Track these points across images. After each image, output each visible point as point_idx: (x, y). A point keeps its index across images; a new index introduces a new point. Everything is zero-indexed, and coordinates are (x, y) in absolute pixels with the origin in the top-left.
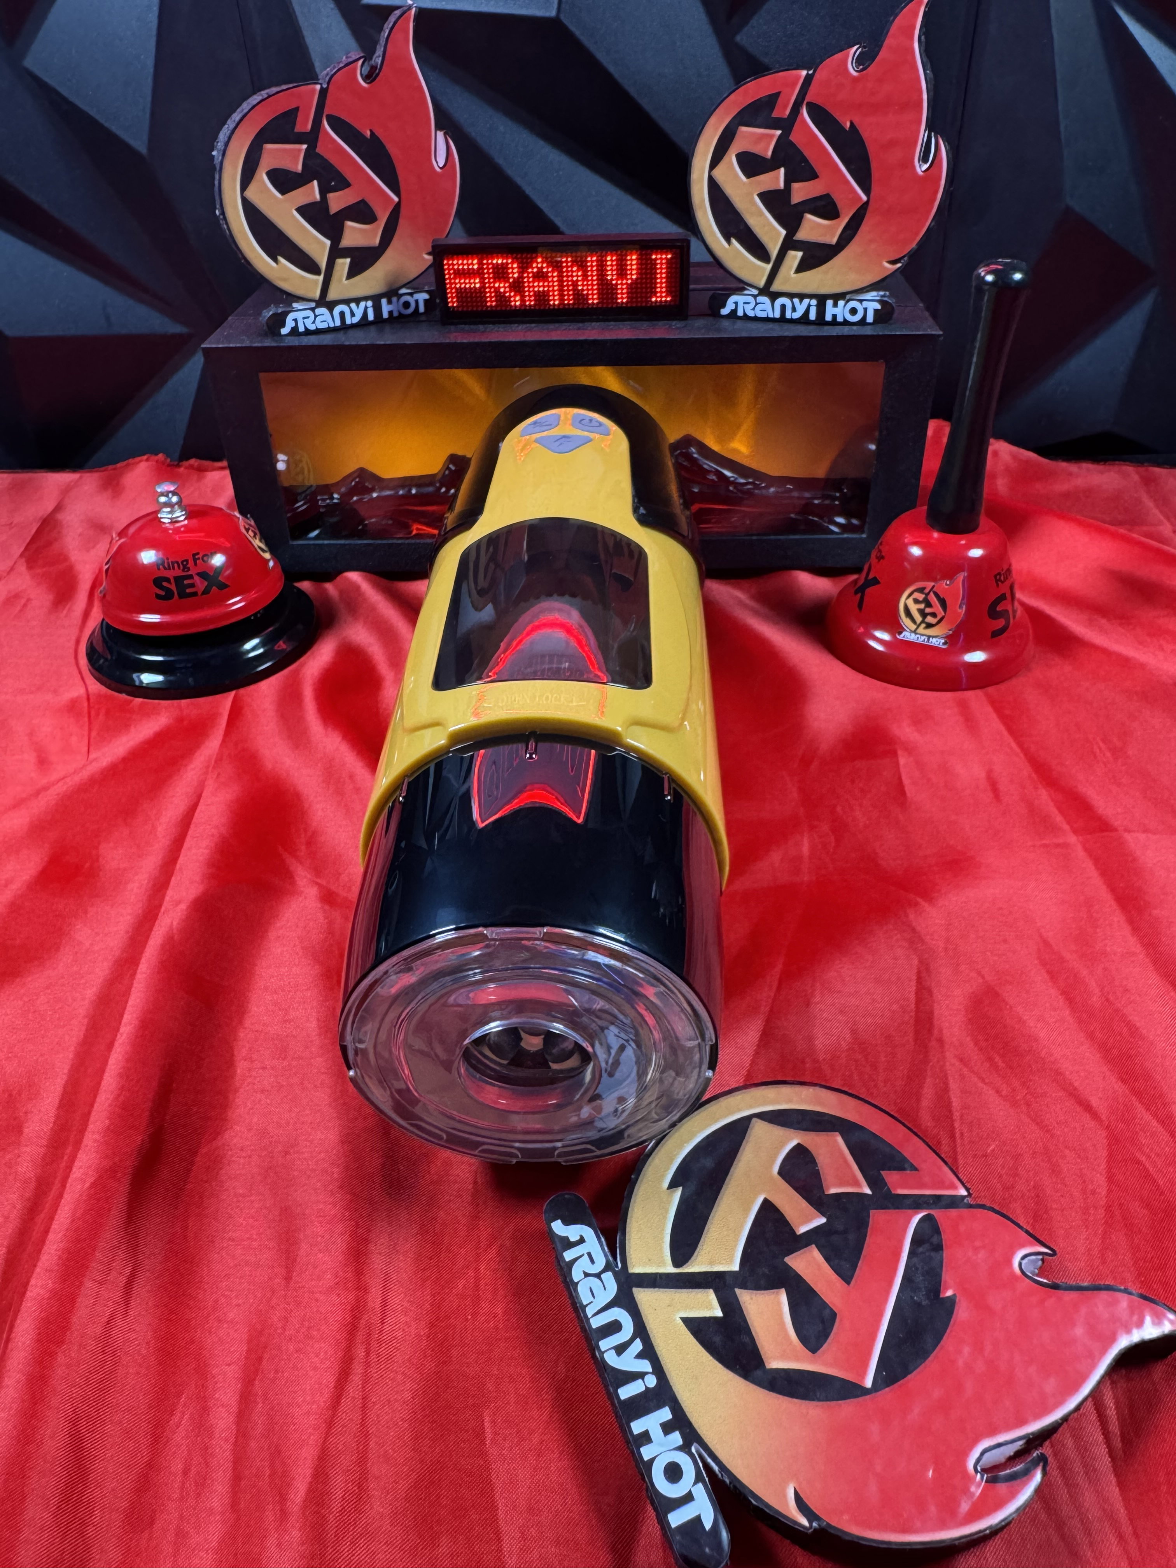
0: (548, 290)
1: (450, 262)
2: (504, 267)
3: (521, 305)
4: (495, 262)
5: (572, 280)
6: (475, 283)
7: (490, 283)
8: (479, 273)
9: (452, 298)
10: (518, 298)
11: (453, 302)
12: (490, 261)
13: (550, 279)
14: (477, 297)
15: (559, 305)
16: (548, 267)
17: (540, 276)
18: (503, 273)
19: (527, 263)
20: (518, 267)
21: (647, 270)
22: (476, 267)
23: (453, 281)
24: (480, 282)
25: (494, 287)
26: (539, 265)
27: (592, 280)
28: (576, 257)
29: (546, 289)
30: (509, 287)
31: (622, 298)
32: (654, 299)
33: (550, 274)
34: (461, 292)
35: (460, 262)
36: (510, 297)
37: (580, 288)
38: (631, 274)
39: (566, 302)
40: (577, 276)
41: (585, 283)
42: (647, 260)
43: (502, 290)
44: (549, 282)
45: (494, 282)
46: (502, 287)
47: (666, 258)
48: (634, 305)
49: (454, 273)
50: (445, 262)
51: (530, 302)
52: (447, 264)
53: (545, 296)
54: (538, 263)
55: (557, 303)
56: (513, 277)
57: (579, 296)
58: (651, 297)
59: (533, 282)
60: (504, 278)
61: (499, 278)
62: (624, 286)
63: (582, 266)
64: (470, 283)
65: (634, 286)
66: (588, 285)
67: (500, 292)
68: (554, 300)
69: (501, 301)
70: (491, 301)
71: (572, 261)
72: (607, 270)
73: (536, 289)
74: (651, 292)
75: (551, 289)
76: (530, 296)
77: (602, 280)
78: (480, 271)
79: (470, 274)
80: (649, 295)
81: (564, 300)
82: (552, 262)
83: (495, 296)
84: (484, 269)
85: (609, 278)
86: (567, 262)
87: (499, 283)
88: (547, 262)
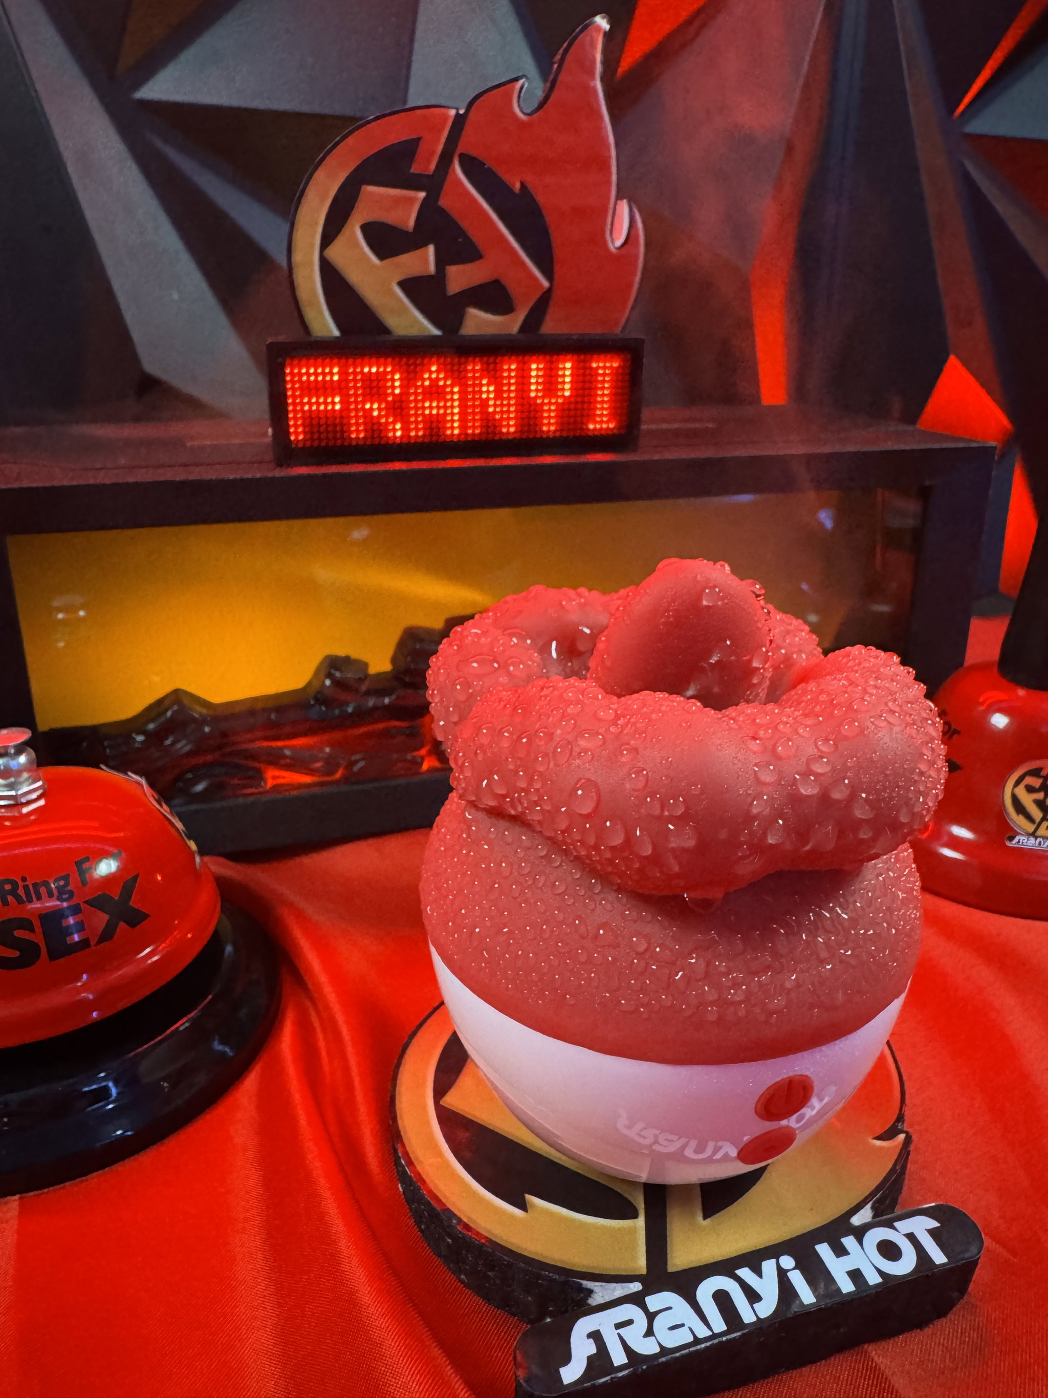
0: (445, 414)
1: (296, 371)
2: (380, 378)
3: (402, 437)
4: (366, 370)
5: (480, 398)
6: (333, 403)
7: (356, 402)
8: (340, 388)
9: (296, 426)
10: (398, 426)
11: (297, 434)
12: (358, 370)
13: (449, 397)
14: (335, 426)
15: (459, 435)
16: (445, 379)
17: (435, 392)
18: (378, 388)
19: (415, 372)
20: (399, 379)
22: (336, 378)
23: (298, 401)
24: (341, 402)
25: (363, 409)
26: (434, 376)
27: (509, 398)
28: (488, 364)
29: (442, 411)
30: (386, 408)
31: (549, 425)
32: (591, 426)
33: (448, 390)
34: (311, 418)
35: (312, 371)
36: (387, 423)
37: (491, 410)
38: (563, 390)
39: (470, 431)
40: (488, 392)
41: (498, 403)
42: (585, 368)
43: (376, 413)
44: (446, 401)
45: (364, 403)
46: (375, 408)
47: (611, 368)
48: (564, 434)
49: (301, 388)
50: (288, 371)
51: (417, 432)
52: (292, 373)
53: (439, 422)
54: (431, 372)
55: (456, 432)
56: (393, 394)
57: (489, 422)
58: (588, 422)
59: (423, 401)
60: (380, 395)
61: (372, 395)
62: (553, 408)
63: (496, 379)
64: (326, 403)
65: (566, 407)
66: (502, 405)
67: (373, 417)
68: (454, 430)
69: (373, 431)
70: (358, 431)
71: (482, 370)
72: (531, 384)
73: (427, 412)
74: (588, 416)
75: (449, 411)
76: (417, 422)
77: (523, 398)
78: (343, 384)
79: (325, 389)
80: (585, 420)
81: (467, 428)
82: (452, 371)
83: (365, 423)
84: (349, 381)
85: (533, 394)
86: (474, 371)
87: (372, 404)
88: (446, 373)
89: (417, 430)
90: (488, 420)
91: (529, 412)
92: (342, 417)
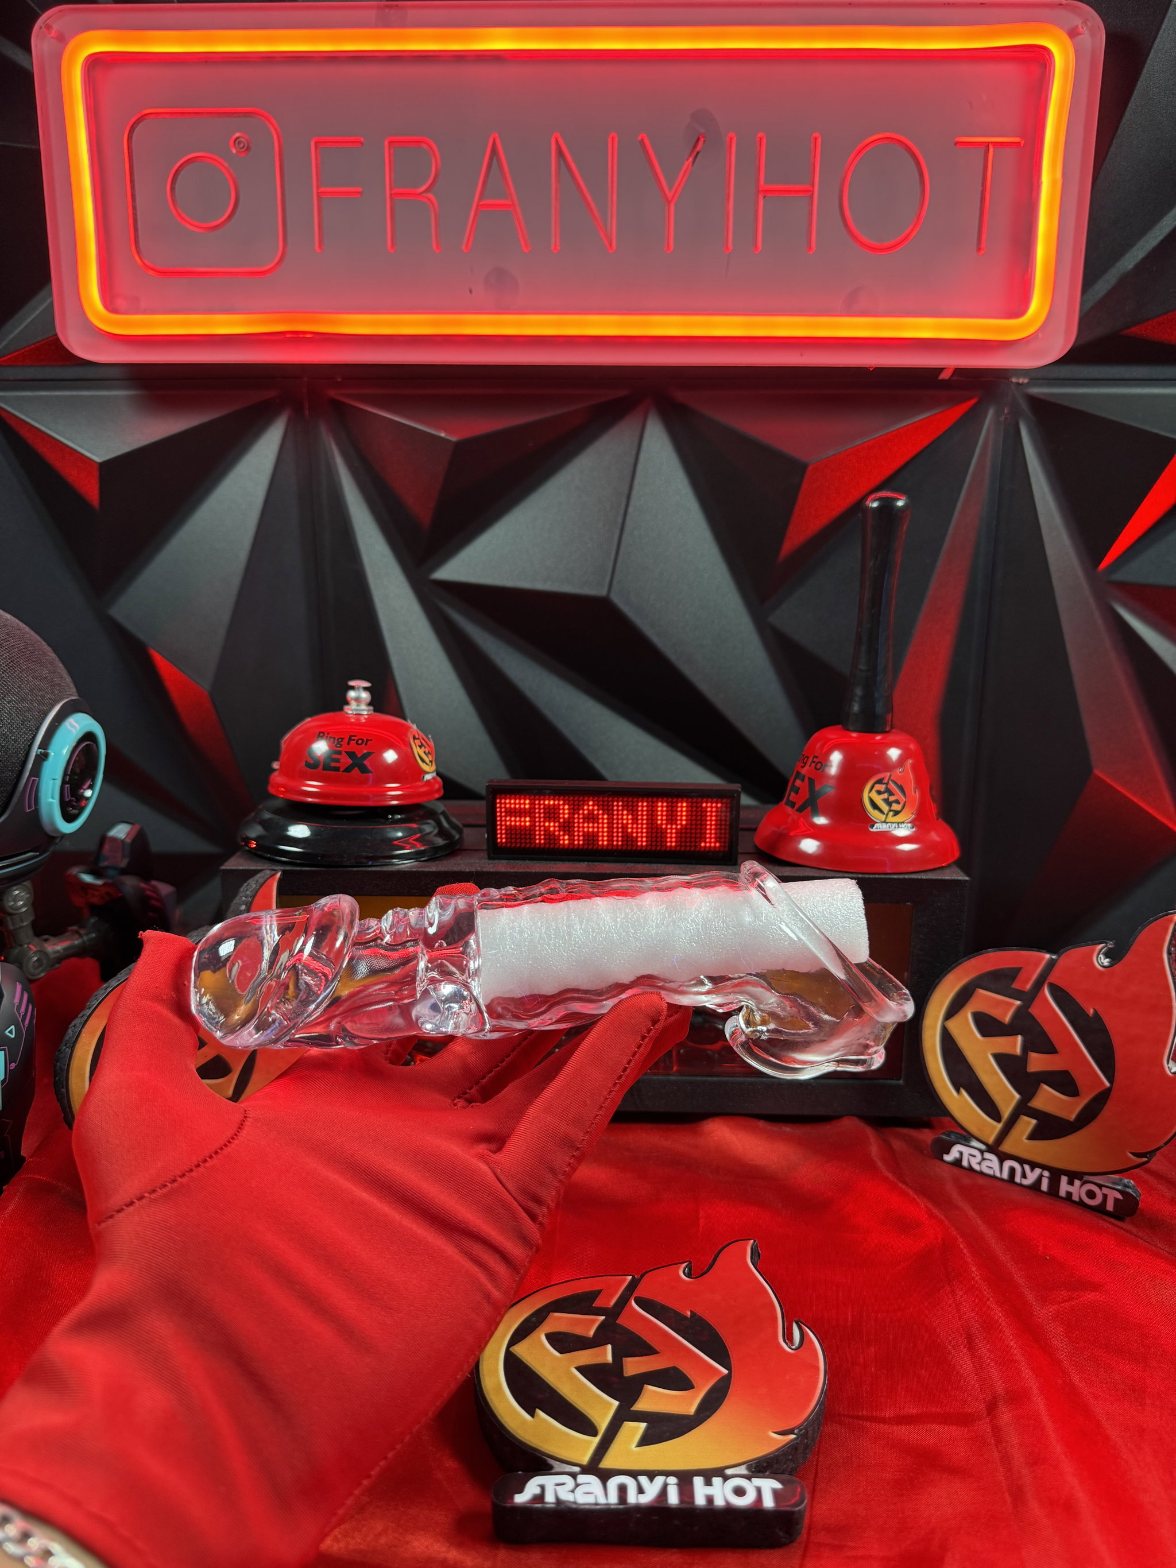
0: (598, 832)
2: (556, 808)
3: (569, 844)
4: (547, 802)
5: (622, 823)
6: (525, 821)
8: (530, 813)
9: (501, 834)
11: (502, 838)
13: (600, 821)
14: (526, 834)
15: (608, 845)
17: (591, 818)
18: (555, 814)
19: (579, 805)
21: (697, 818)
22: (527, 806)
23: (503, 819)
24: (530, 821)
25: (544, 826)
26: (591, 808)
29: (596, 830)
30: (559, 826)
31: (671, 842)
32: (703, 844)
33: (600, 817)
38: (681, 820)
40: (627, 819)
41: (635, 826)
45: (544, 822)
46: (552, 826)
47: (716, 807)
48: (683, 849)
49: (505, 812)
50: (498, 801)
52: (500, 803)
53: (594, 836)
54: (589, 806)
55: (605, 843)
56: (564, 818)
57: (627, 837)
58: (701, 842)
59: (583, 823)
60: (555, 818)
61: (550, 818)
62: (674, 831)
63: (633, 811)
64: (520, 821)
65: (684, 831)
66: (637, 828)
67: (550, 831)
68: (603, 841)
69: (550, 839)
70: (540, 839)
71: (622, 806)
72: (658, 816)
73: (586, 830)
74: (701, 838)
75: (600, 830)
76: (579, 836)
77: (652, 824)
78: (533, 810)
79: (521, 813)
80: (698, 840)
81: (613, 841)
82: (603, 805)
83: (544, 835)
84: (535, 809)
85: (659, 822)
86: (618, 806)
87: (550, 822)
88: (598, 806)
89: (579, 840)
90: (628, 837)
91: (657, 833)
92: (530, 830)
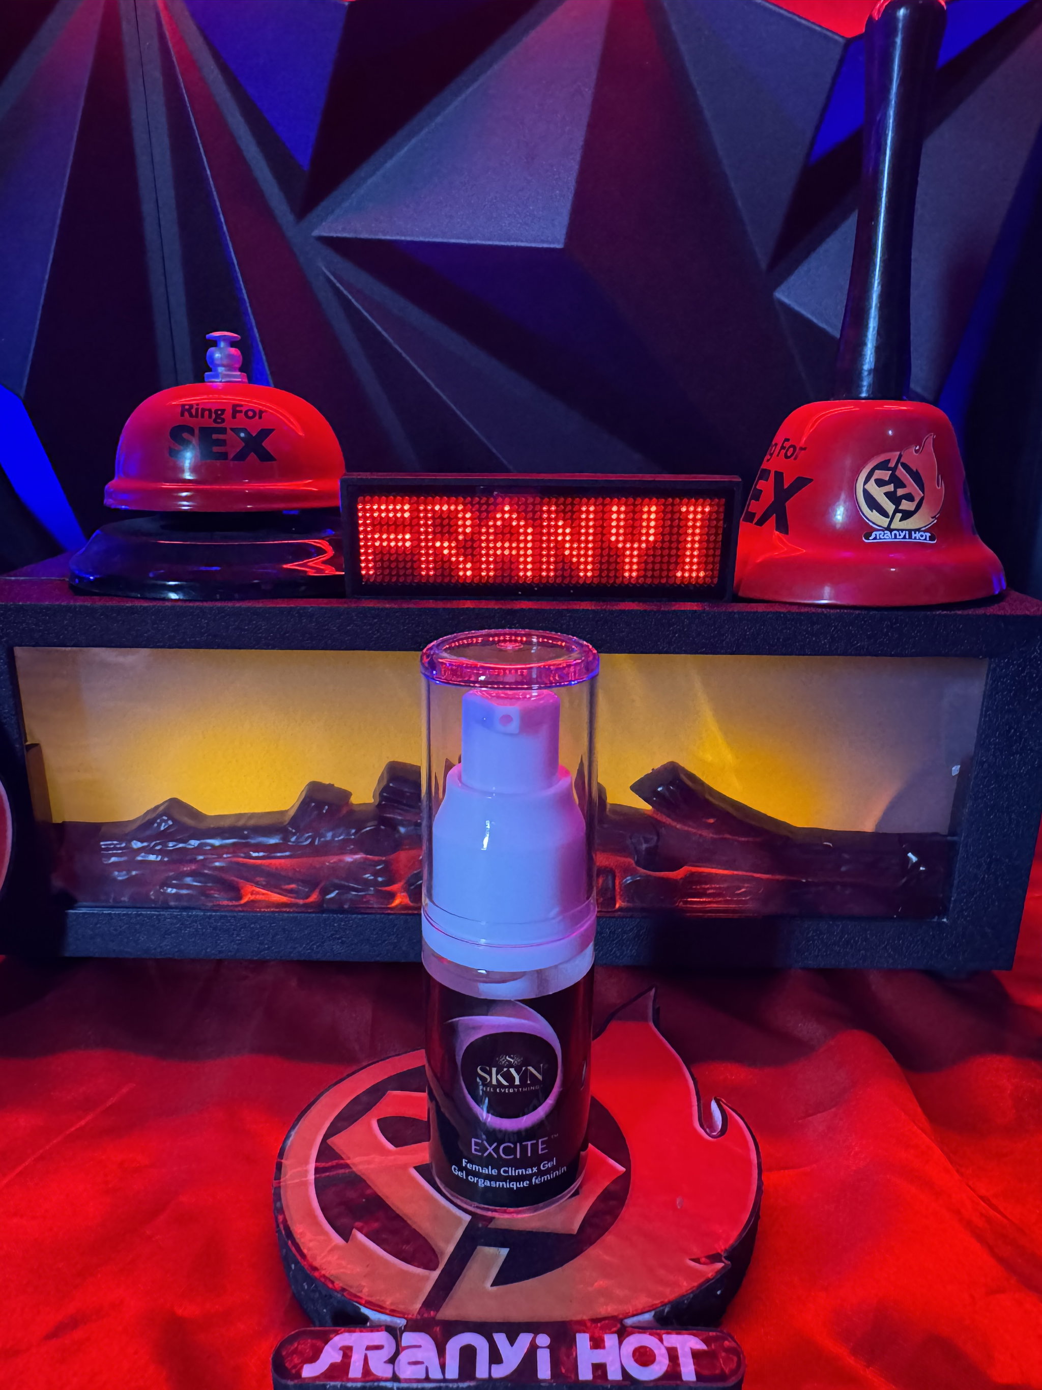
0: (518, 555)
1: (368, 507)
2: (452, 517)
3: (473, 576)
4: (437, 508)
5: (556, 541)
6: (404, 540)
7: (427, 540)
8: (411, 525)
9: (367, 561)
10: (469, 565)
11: (368, 568)
12: (429, 508)
13: (522, 538)
14: (406, 562)
15: (533, 576)
16: (518, 519)
17: (508, 533)
18: (451, 526)
19: (487, 511)
20: (471, 518)
21: (672, 529)
22: (407, 515)
23: (369, 536)
24: (410, 540)
25: (433, 546)
26: (507, 516)
27: (587, 542)
28: (565, 505)
29: (514, 552)
30: (456, 547)
31: (631, 571)
32: (679, 574)
33: (521, 530)
34: (382, 553)
35: (383, 507)
36: (458, 562)
37: (567, 552)
38: (648, 534)
39: (544, 574)
40: (564, 534)
41: (575, 545)
42: (673, 512)
43: (446, 552)
44: (519, 542)
45: (434, 540)
46: (446, 547)
47: (703, 512)
48: (649, 581)
49: (372, 524)
50: (360, 508)
51: (488, 572)
52: (364, 510)
53: (511, 563)
54: (504, 512)
55: (529, 574)
56: (464, 533)
58: (676, 570)
59: (495, 541)
60: (450, 533)
61: (442, 534)
62: (635, 553)
63: (572, 519)
64: (396, 540)
65: (651, 552)
66: (579, 548)
67: (444, 555)
69: (443, 569)
70: (428, 569)
71: (556, 512)
72: (611, 527)
73: (499, 552)
74: (677, 563)
75: (522, 552)
76: (488, 563)
77: (602, 542)
78: (414, 522)
79: (397, 526)
80: (672, 567)
81: (542, 570)
82: (526, 511)
83: (434, 561)
84: (419, 518)
85: (613, 538)
86: (549, 512)
87: (442, 541)
88: (518, 513)
90: (564, 563)
91: (609, 556)
92: (411, 553)
